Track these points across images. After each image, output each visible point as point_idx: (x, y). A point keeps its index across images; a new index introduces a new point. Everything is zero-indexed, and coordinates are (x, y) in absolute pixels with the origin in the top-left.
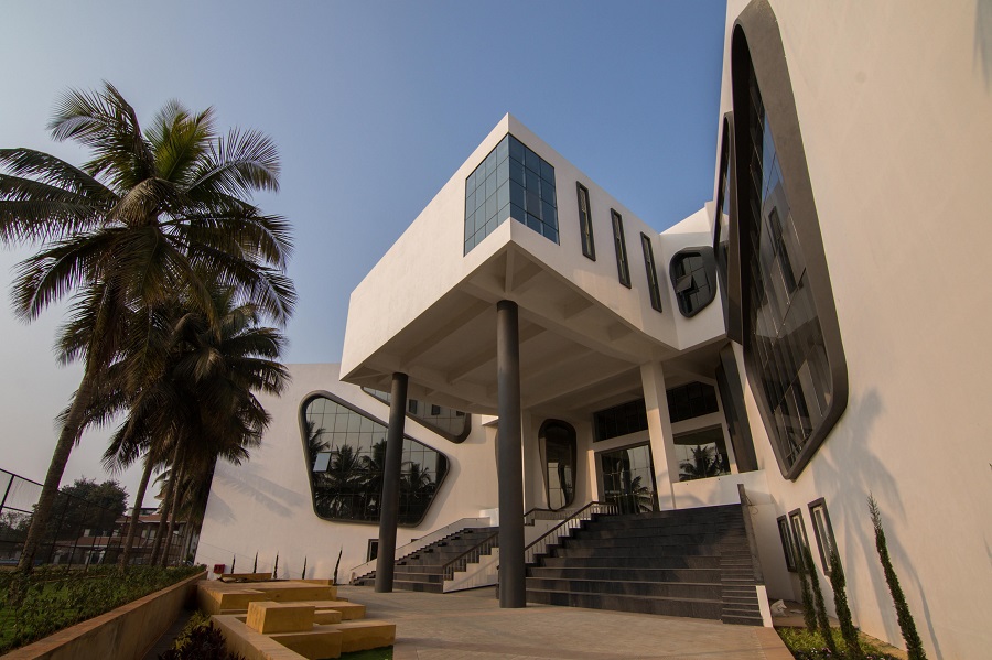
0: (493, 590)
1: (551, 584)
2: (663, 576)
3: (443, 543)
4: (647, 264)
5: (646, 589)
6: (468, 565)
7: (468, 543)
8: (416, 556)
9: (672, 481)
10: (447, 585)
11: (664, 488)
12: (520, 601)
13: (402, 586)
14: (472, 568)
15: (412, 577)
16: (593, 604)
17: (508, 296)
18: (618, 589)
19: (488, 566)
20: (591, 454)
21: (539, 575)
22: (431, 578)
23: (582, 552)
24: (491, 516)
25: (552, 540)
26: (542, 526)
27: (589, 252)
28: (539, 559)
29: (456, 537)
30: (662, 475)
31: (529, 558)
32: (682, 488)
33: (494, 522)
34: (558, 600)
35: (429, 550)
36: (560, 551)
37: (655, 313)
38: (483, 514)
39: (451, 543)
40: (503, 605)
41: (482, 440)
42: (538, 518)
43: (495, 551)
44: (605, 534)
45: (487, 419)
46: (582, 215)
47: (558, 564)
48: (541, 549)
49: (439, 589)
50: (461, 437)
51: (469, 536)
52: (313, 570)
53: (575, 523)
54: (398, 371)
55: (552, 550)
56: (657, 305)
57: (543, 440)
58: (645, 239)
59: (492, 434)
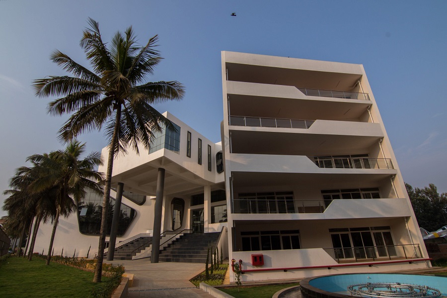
0: (149, 258)
1: (167, 256)
2: (197, 253)
3: (132, 243)
4: (209, 155)
5: (191, 256)
6: (141, 251)
7: (142, 242)
8: (121, 247)
9: (209, 223)
10: (133, 257)
11: (206, 225)
12: (157, 261)
13: (117, 258)
14: (143, 251)
15: (120, 255)
16: (177, 261)
17: (162, 167)
18: (185, 256)
19: (148, 251)
20: (189, 210)
21: (164, 253)
22: (127, 255)
23: (178, 246)
24: (150, 233)
25: (170, 242)
26: (168, 237)
27: (189, 155)
28: (165, 248)
29: (137, 240)
30: (206, 221)
31: (161, 248)
32: (211, 225)
33: (151, 235)
34: (168, 260)
35: (126, 245)
36: (172, 246)
37: (209, 171)
38: (148, 232)
39: (135, 243)
40: (151, 263)
41: (150, 205)
42: (167, 234)
43: (151, 246)
44: (186, 240)
45: (152, 197)
46: (188, 142)
47: (170, 250)
48: (166, 245)
49: (131, 259)
50: (141, 203)
51: (142, 240)
52: (78, 254)
53: (178, 236)
54: (120, 182)
55: (169, 245)
56: (210, 169)
57: (173, 205)
58: (209, 146)
59: (154, 202)
